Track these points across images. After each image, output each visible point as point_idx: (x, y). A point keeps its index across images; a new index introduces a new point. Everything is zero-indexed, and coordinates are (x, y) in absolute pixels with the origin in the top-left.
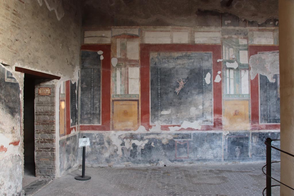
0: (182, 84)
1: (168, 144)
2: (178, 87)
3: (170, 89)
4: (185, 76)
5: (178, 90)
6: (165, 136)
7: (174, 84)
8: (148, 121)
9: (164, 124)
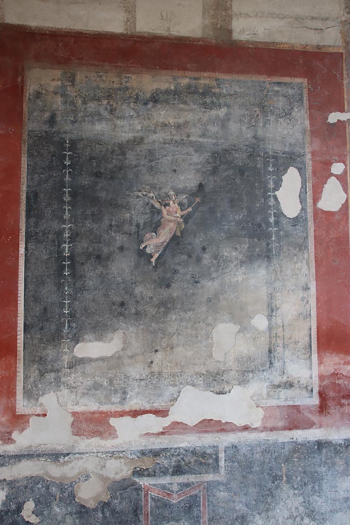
0: (173, 214)
1: (105, 505)
2: (155, 227)
3: (120, 239)
4: (189, 179)
5: (154, 243)
6: (90, 464)
7: (137, 214)
8: (12, 393)
9: (91, 405)
